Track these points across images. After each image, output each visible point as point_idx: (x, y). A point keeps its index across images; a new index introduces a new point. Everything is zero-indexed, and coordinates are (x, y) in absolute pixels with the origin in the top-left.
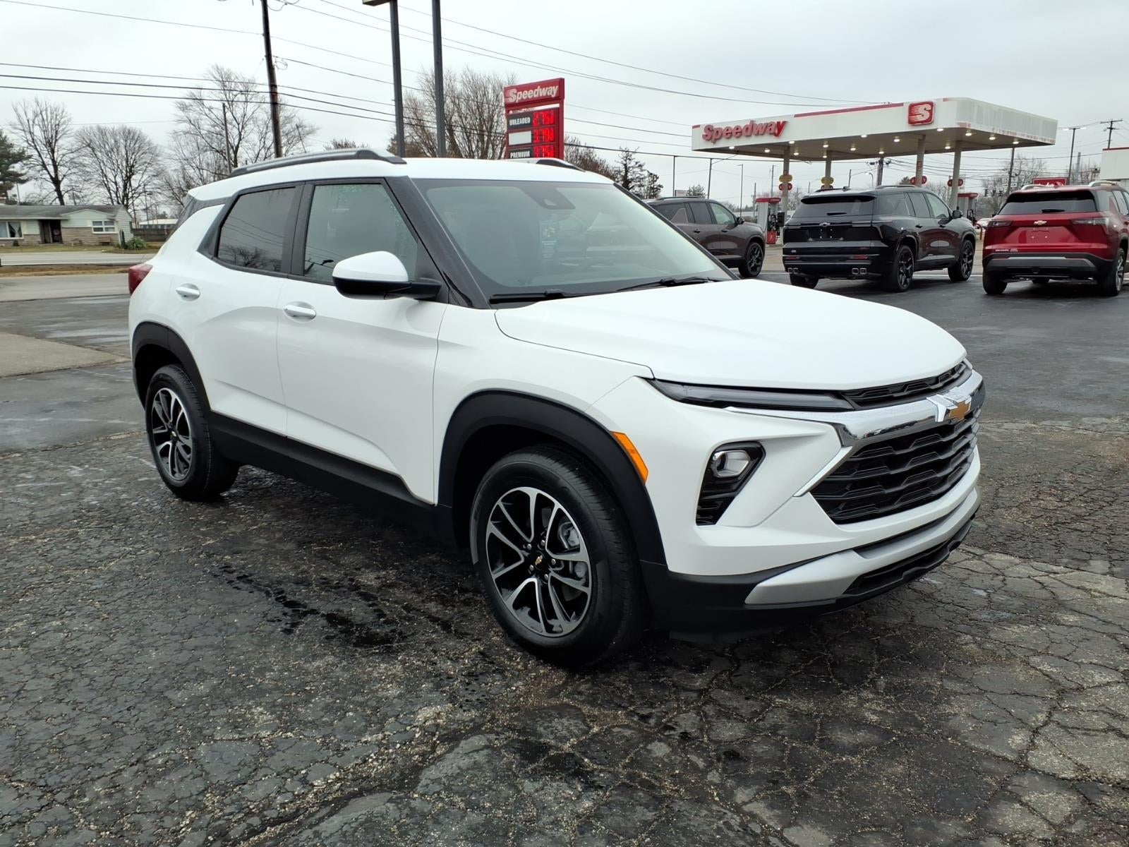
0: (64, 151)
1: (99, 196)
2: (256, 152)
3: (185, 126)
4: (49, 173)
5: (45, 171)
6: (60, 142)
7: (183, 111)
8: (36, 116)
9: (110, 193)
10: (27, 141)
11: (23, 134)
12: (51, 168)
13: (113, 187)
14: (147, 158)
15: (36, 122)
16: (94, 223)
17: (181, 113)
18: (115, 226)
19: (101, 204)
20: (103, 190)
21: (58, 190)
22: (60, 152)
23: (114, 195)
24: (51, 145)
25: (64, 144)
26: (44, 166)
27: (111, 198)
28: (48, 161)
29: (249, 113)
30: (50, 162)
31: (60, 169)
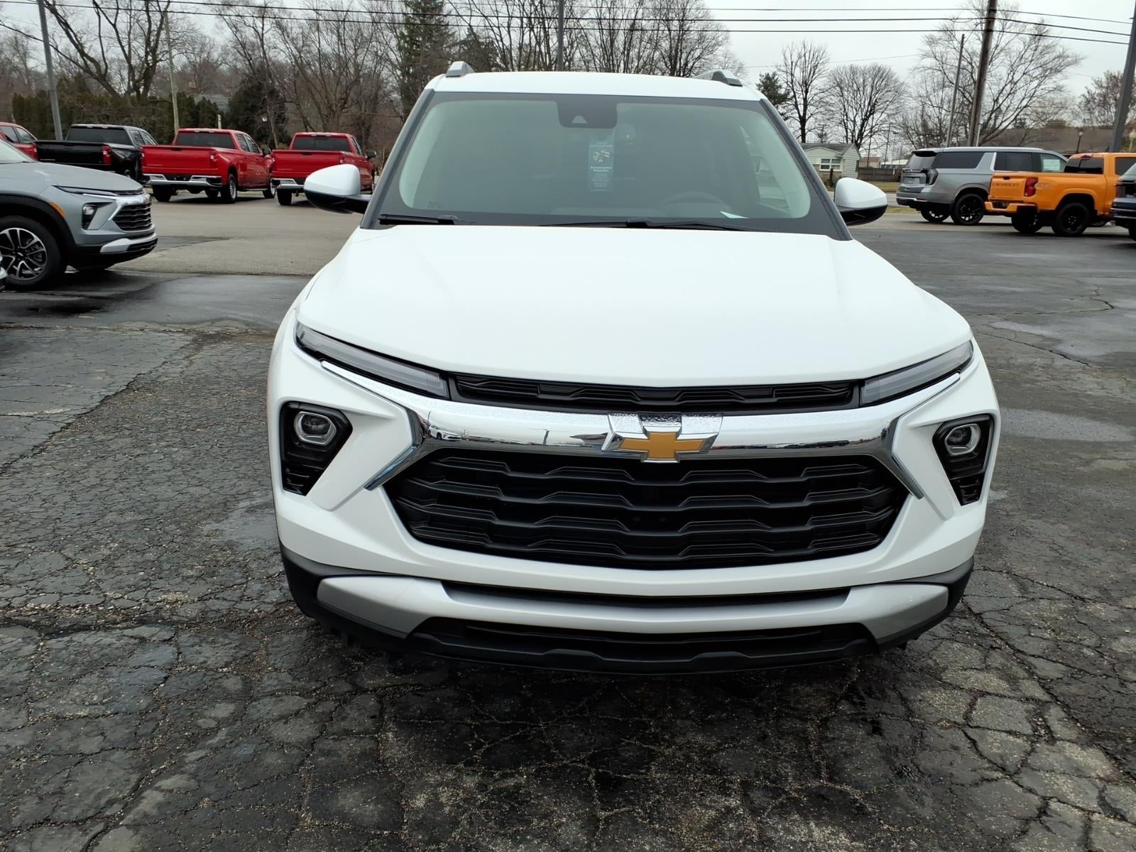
0: (817, 91)
1: (837, 135)
2: (1001, 88)
3: (930, 62)
4: (799, 113)
5: (796, 111)
6: (813, 83)
7: (930, 45)
8: (800, 58)
9: (847, 132)
10: (787, 82)
11: (785, 75)
12: (801, 108)
13: (850, 125)
14: (889, 96)
15: (798, 64)
16: (823, 160)
17: (928, 48)
18: (841, 164)
19: (837, 142)
20: (841, 129)
21: (803, 129)
22: (813, 92)
23: (849, 134)
24: (806, 84)
25: (818, 83)
26: (796, 106)
27: (847, 137)
28: (800, 101)
29: (1002, 44)
30: (802, 102)
31: (809, 108)
